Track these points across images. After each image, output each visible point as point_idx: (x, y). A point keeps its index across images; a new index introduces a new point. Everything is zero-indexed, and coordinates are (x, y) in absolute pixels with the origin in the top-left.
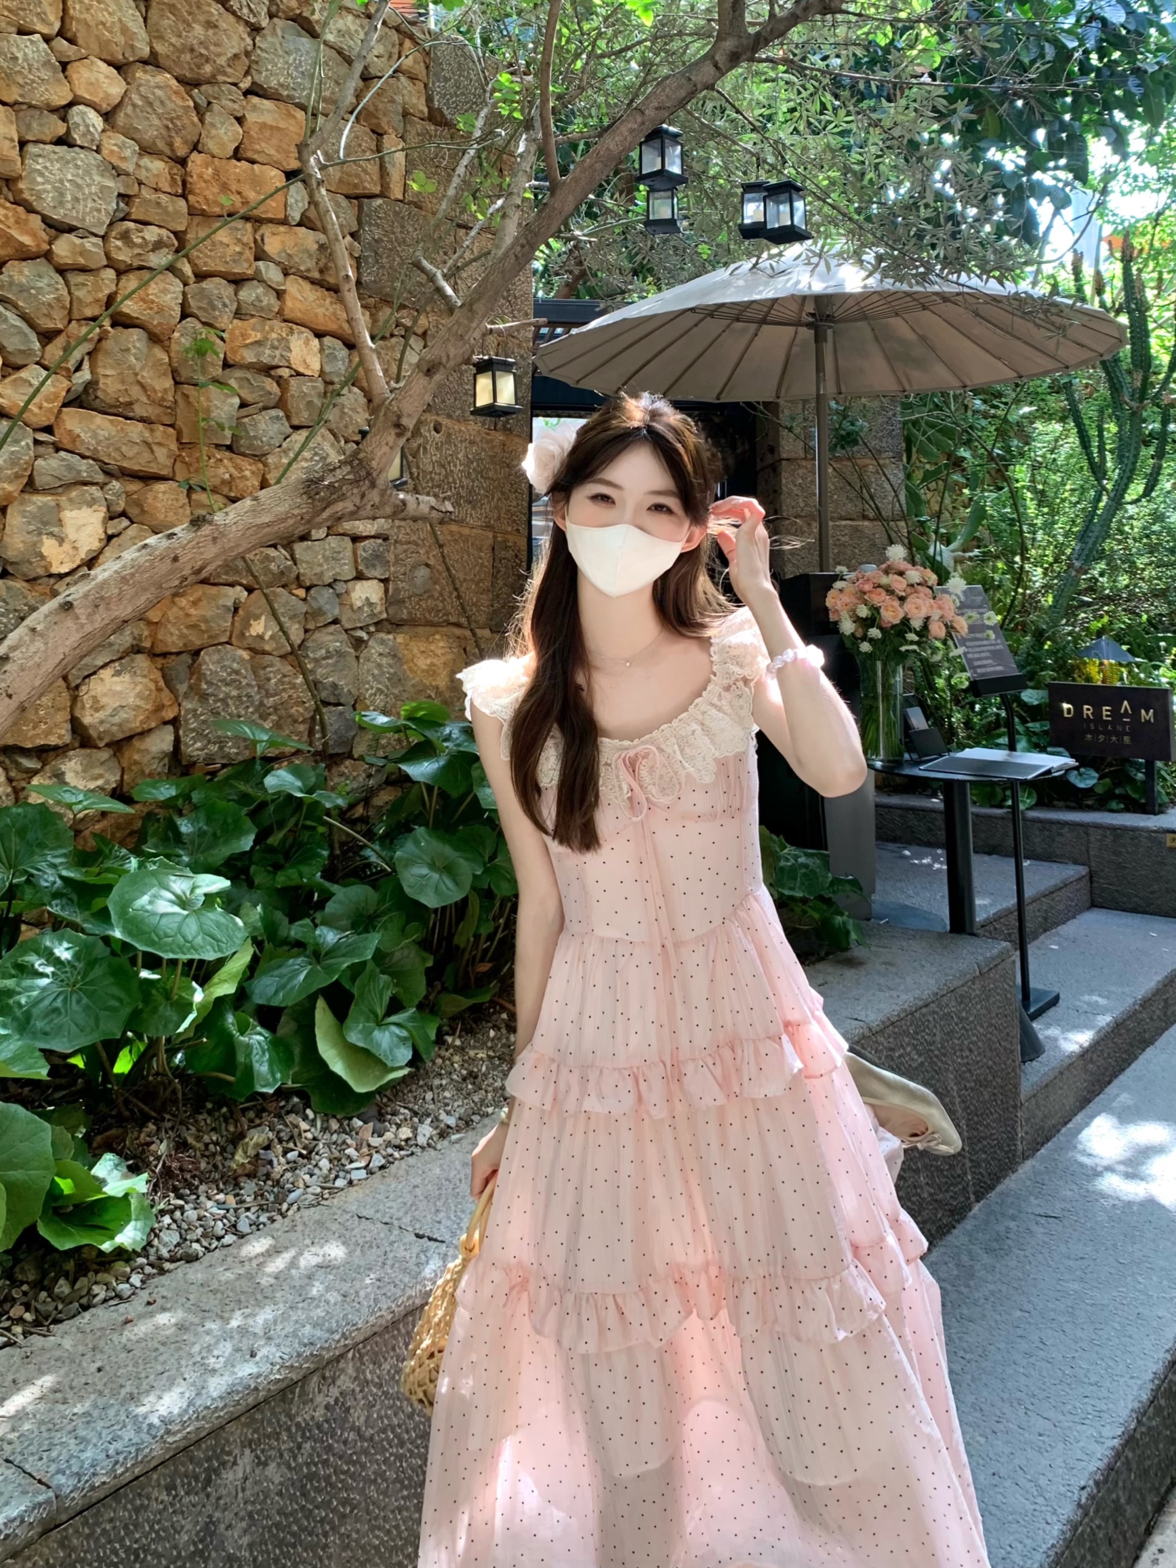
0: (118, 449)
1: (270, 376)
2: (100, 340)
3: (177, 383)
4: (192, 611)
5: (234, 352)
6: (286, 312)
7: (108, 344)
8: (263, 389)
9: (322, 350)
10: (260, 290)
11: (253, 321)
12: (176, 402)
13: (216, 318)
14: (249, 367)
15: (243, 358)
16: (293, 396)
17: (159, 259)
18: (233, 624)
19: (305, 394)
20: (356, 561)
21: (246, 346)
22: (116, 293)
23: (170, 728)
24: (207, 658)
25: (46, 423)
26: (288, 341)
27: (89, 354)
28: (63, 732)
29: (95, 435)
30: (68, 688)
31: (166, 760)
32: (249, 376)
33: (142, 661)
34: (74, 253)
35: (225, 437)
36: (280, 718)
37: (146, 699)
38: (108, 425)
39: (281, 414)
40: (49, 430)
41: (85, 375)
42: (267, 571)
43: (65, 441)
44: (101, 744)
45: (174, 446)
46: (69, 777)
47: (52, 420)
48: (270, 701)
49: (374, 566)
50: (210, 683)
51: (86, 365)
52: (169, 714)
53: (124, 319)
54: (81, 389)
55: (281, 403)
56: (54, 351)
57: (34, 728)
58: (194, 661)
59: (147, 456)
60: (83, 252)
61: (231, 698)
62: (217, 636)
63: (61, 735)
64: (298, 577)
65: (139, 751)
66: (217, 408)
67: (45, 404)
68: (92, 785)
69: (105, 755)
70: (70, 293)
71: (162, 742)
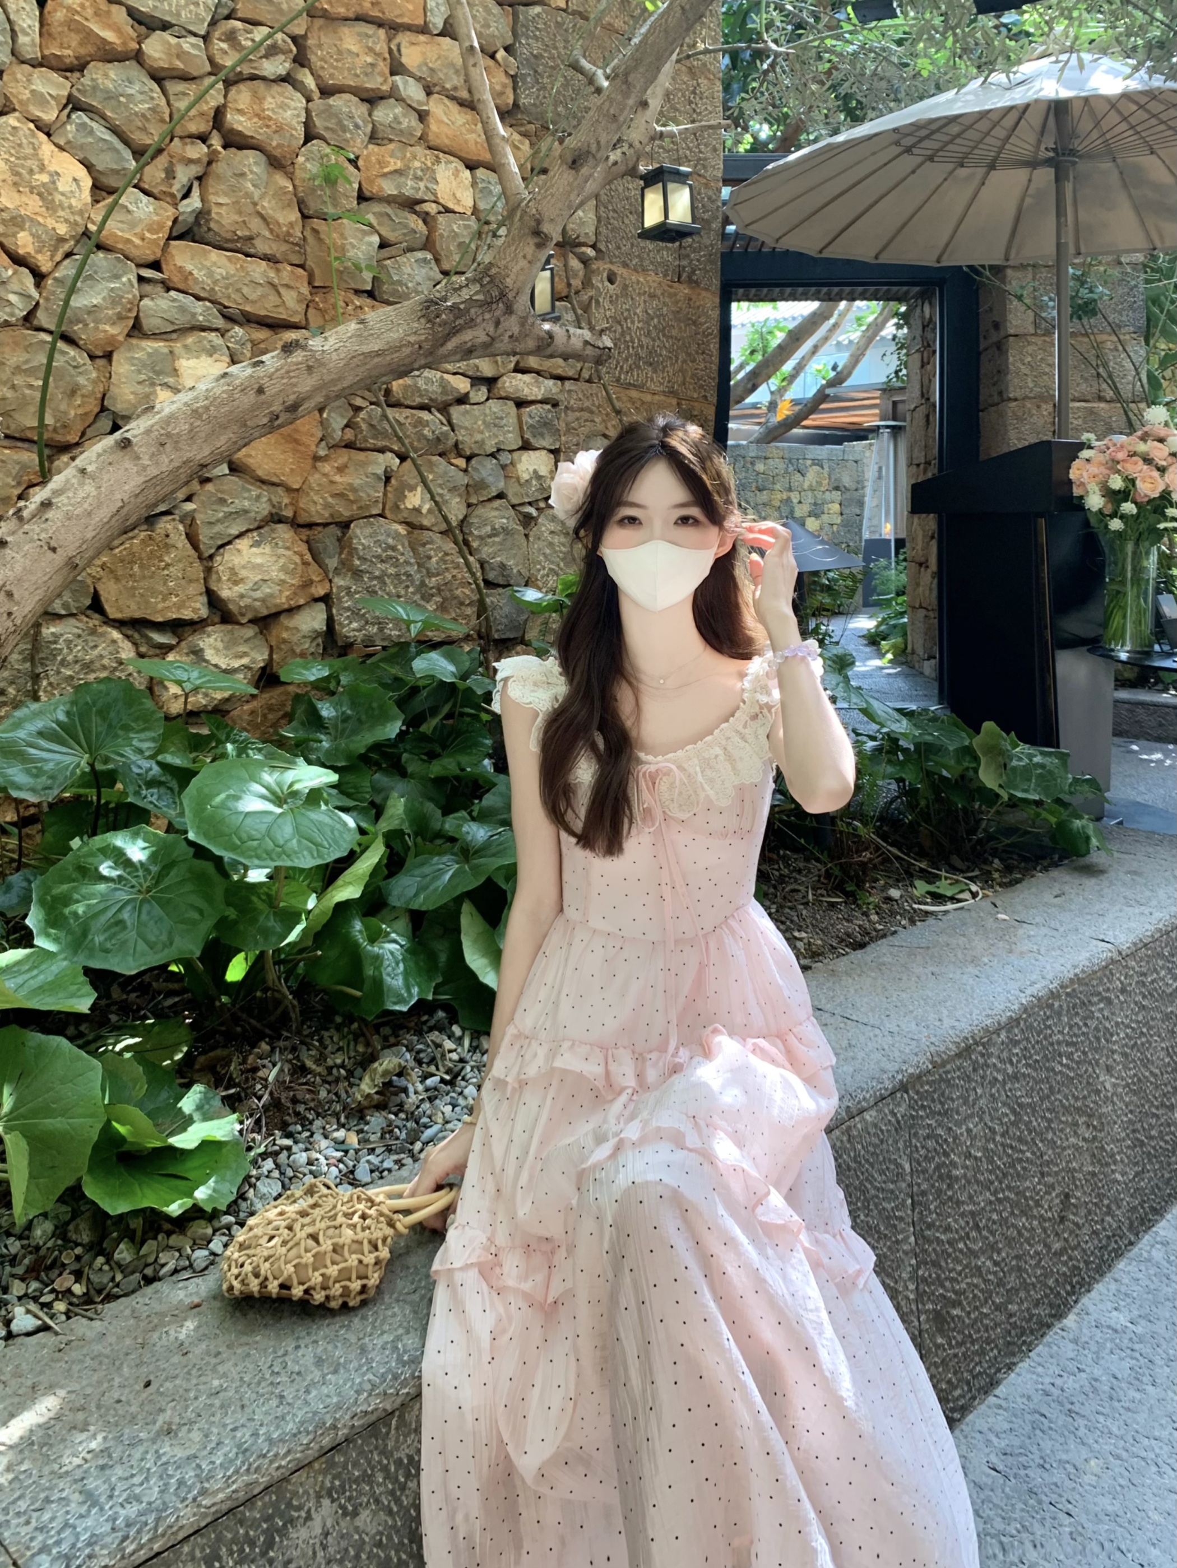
0: (239, 290)
1: (415, 212)
2: (210, 163)
3: (305, 217)
4: (338, 478)
5: (372, 182)
6: (431, 137)
7: (218, 168)
8: (406, 226)
9: (474, 184)
10: (398, 110)
11: (392, 146)
12: (305, 239)
13: (347, 141)
14: (389, 200)
15: (381, 189)
16: (441, 236)
17: (276, 66)
18: (385, 494)
19: (456, 235)
20: (521, 428)
21: (385, 175)
22: (224, 106)
23: (322, 606)
24: (358, 531)
25: (151, 258)
26: (434, 171)
27: (199, 179)
28: (198, 605)
29: (210, 274)
30: (200, 558)
31: (320, 640)
32: (389, 210)
33: (284, 532)
34: (169, 54)
35: (364, 281)
36: (445, 599)
37: (292, 573)
38: (224, 261)
39: (429, 256)
40: (156, 265)
41: (194, 202)
42: (421, 436)
43: (175, 279)
44: (244, 620)
45: (305, 290)
46: (209, 654)
47: (159, 253)
48: (433, 581)
49: (542, 435)
50: (361, 558)
51: (196, 193)
52: (320, 591)
53: (237, 139)
54: (191, 219)
55: (428, 244)
56: (154, 173)
57: (164, 600)
58: (344, 534)
59: (273, 299)
60: (181, 54)
61: (389, 576)
62: (368, 507)
63: (198, 608)
64: (456, 445)
65: (287, 629)
66: (354, 246)
67: (148, 235)
68: (236, 664)
69: (250, 632)
70: (169, 104)
71: (313, 620)
